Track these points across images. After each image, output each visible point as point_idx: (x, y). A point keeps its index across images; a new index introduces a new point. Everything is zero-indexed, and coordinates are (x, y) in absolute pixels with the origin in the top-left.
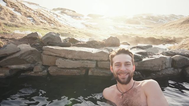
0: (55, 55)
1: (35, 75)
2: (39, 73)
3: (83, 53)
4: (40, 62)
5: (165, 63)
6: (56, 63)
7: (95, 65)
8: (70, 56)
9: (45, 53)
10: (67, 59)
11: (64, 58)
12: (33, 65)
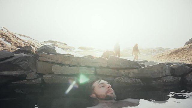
0: (51, 61)
1: (28, 83)
2: (33, 81)
3: (81, 59)
4: (35, 70)
5: (165, 70)
6: (52, 70)
7: (94, 71)
8: (67, 62)
9: (40, 60)
10: (64, 65)
11: (61, 64)
12: (26, 73)
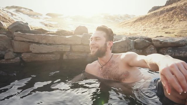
0: (28, 40)
1: (6, 63)
2: (11, 60)
3: (57, 38)
4: (11, 50)
5: (130, 45)
6: (30, 49)
7: (70, 49)
8: (44, 41)
9: (16, 39)
10: (41, 44)
11: (38, 43)
12: (3, 53)
